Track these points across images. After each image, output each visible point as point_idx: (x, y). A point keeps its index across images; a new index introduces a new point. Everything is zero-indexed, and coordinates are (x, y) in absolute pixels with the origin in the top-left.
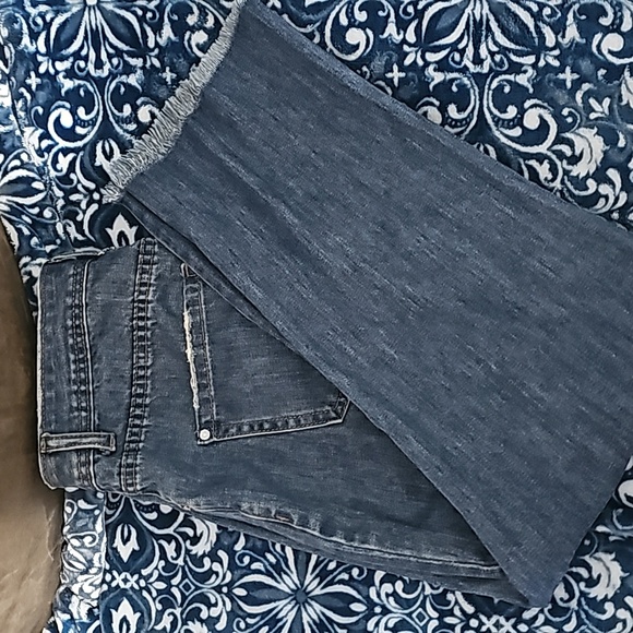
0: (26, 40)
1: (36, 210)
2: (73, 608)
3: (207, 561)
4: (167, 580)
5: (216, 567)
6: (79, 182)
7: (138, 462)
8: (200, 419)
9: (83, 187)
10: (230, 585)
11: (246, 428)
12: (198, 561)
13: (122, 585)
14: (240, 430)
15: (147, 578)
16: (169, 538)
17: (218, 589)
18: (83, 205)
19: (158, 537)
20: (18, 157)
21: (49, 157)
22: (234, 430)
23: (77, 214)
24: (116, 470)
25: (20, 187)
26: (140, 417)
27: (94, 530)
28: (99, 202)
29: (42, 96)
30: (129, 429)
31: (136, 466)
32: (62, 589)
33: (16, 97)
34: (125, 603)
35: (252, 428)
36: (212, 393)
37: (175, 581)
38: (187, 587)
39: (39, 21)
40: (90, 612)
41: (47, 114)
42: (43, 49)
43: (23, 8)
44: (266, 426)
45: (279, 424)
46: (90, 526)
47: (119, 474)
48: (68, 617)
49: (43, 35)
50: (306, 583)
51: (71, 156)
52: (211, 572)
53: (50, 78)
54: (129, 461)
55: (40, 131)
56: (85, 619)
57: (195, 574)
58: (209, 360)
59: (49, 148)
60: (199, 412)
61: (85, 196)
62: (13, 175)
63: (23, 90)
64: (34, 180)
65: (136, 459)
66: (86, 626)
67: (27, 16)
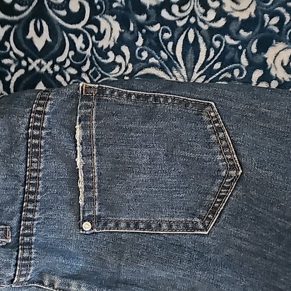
6: (11, 49)
7: (33, 256)
8: (84, 213)
9: (14, 54)
11: (123, 225)
14: (117, 225)
18: (12, 69)
22: (112, 225)
23: (7, 75)
24: (13, 262)
26: (32, 211)
28: (26, 68)
30: (22, 223)
31: (31, 259)
35: (128, 226)
36: (96, 194)
44: (142, 226)
45: (153, 226)
47: (16, 265)
51: (7, 27)
54: (26, 255)
58: (96, 168)
60: (84, 208)
61: (15, 62)
65: (31, 253)
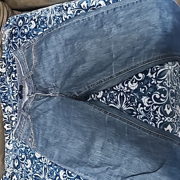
0: (9, 60)
1: (5, 94)
2: (6, 175)
3: (29, 169)
4: (22, 172)
5: (30, 171)
10: (32, 175)
12: (27, 169)
13: (15, 172)
15: (19, 171)
16: (23, 163)
17: (30, 176)
19: (22, 163)
20: (4, 83)
21: (10, 83)
25: (3, 89)
27: (9, 159)
29: (10, 71)
32: (5, 171)
33: (7, 70)
34: (15, 176)
37: (23, 173)
38: (25, 174)
39: (11, 56)
40: (9, 176)
41: (11, 74)
42: (11, 62)
43: (9, 53)
46: (8, 159)
48: (5, 176)
49: (11, 59)
50: (46, 177)
52: (29, 172)
53: (12, 67)
55: (9, 78)
56: (8, 178)
57: (27, 172)
59: (11, 81)
62: (2, 86)
63: (7, 69)
64: (6, 87)
66: (8, 179)
67: (9, 55)
